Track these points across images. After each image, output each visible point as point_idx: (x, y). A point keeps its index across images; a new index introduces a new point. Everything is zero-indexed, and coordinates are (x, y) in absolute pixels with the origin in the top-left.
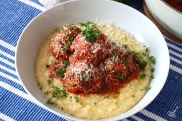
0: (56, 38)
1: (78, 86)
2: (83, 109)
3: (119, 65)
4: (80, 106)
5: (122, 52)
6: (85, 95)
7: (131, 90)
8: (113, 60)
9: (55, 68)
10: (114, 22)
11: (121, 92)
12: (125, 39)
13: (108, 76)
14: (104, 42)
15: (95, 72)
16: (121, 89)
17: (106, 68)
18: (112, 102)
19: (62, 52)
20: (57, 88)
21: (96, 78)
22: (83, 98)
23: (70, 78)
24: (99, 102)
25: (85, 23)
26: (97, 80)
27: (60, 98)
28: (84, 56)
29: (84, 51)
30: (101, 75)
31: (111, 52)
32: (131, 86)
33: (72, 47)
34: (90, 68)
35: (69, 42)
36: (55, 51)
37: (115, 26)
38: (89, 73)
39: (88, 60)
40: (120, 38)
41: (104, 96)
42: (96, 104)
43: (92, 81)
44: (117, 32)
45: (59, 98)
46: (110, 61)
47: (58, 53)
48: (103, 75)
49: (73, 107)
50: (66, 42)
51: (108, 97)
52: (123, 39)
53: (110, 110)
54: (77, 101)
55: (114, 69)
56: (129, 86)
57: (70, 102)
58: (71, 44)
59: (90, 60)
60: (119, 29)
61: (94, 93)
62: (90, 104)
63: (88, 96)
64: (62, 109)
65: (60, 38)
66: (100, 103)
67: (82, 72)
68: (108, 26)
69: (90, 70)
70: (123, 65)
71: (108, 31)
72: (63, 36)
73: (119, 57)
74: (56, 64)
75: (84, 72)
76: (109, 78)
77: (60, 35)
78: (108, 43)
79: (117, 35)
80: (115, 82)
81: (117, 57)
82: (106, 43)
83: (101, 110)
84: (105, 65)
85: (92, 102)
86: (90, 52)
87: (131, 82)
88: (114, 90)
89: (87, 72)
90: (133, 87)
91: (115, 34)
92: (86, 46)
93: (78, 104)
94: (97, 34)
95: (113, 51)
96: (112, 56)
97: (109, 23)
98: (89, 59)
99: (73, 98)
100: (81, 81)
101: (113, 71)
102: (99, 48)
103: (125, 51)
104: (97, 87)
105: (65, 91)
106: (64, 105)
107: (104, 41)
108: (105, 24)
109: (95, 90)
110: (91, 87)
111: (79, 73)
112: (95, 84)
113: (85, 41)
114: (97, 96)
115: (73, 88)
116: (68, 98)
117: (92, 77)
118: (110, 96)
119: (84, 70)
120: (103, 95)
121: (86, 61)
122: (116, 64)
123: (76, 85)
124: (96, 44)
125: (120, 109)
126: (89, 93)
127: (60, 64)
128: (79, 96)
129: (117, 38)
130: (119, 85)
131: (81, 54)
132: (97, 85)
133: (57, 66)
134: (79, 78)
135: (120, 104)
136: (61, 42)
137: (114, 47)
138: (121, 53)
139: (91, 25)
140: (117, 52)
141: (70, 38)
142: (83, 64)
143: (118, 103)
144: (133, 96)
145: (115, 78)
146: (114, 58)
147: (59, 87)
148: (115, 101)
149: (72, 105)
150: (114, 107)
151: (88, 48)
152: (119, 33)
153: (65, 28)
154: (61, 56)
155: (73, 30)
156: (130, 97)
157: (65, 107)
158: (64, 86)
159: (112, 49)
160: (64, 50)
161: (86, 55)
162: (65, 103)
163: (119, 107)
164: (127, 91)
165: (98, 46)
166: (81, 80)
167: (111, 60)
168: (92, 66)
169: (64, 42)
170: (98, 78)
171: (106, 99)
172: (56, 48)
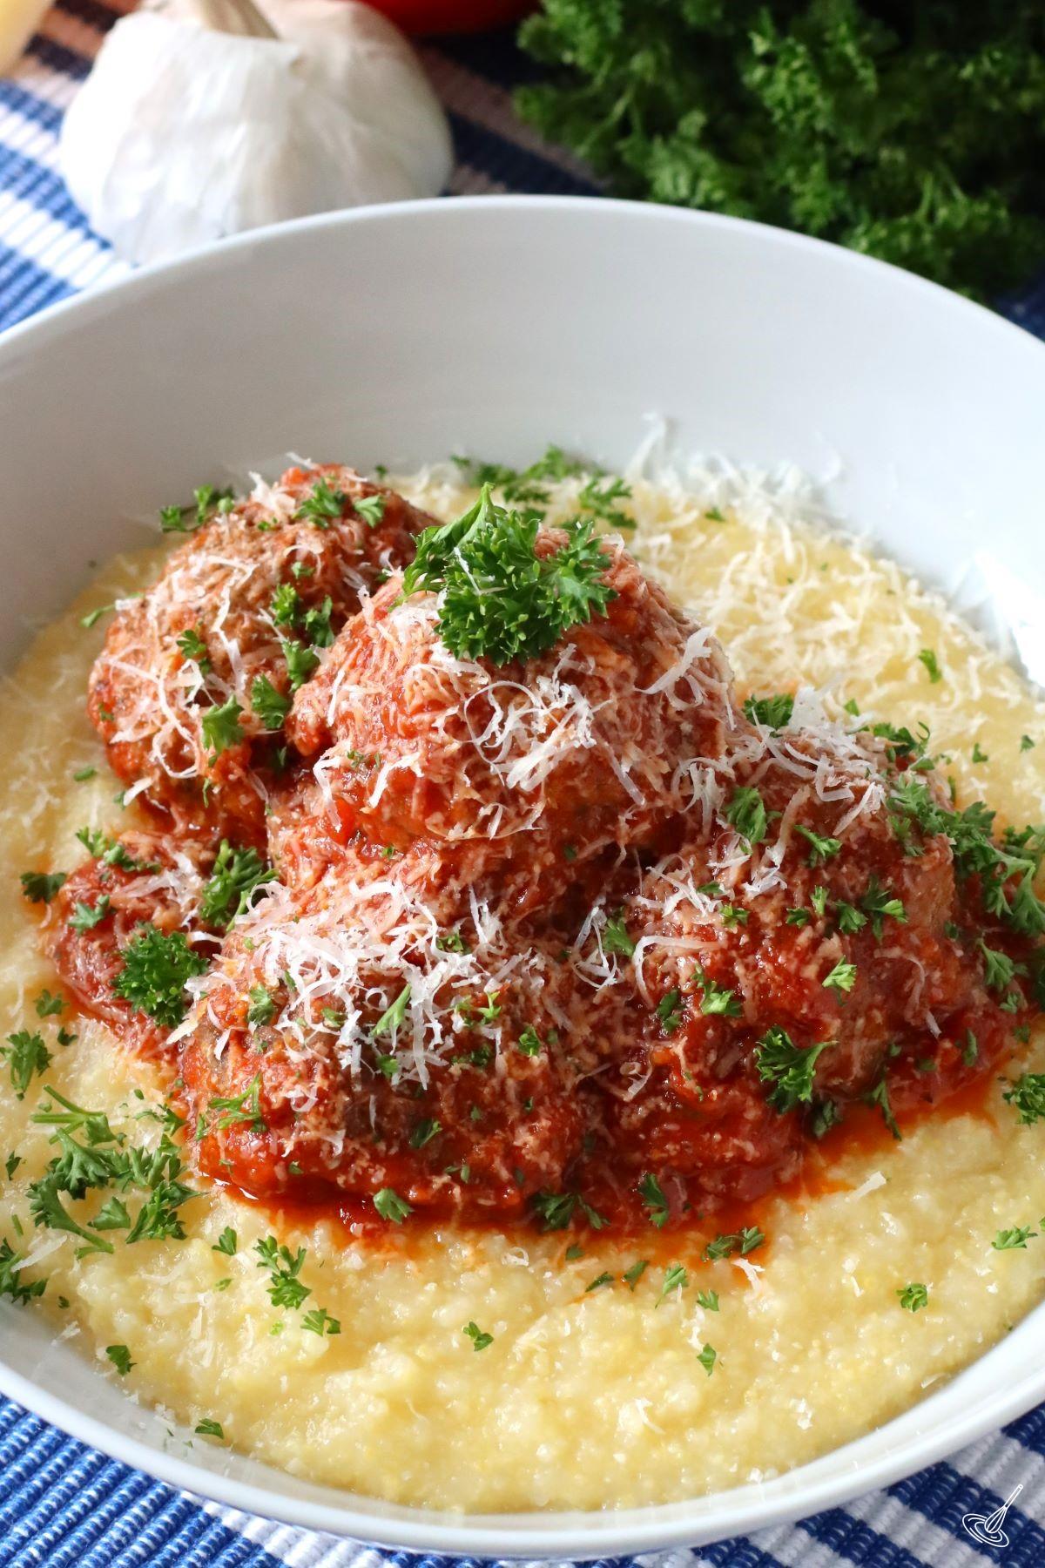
0: (156, 598)
1: (307, 1130)
2: (344, 1381)
3: (785, 937)
4: (313, 1343)
5: (841, 808)
6: (378, 1232)
7: (893, 1226)
8: (725, 886)
9: (109, 912)
10: (826, 477)
11: (783, 1239)
12: (916, 672)
13: (656, 1051)
14: (645, 679)
15: (509, 997)
16: (782, 1206)
17: (638, 957)
18: (669, 1338)
19: (203, 751)
20: (99, 1132)
21: (521, 1061)
22: (353, 1258)
23: (240, 1038)
24: (518, 1329)
25: (523, 467)
26: (526, 1088)
27: (115, 1239)
28: (414, 803)
29: (412, 759)
30: (583, 1032)
31: (707, 791)
32: (898, 1185)
33: (308, 707)
34: (468, 940)
35: (289, 647)
36: (126, 734)
37: (833, 524)
38: (443, 996)
39: (453, 860)
40: (873, 660)
41: (591, 1265)
42: (482, 1339)
43: (467, 1089)
44: (841, 592)
45: (94, 1242)
46: (689, 891)
47: (157, 754)
48: (601, 1029)
49: (234, 1348)
50: (256, 641)
51: (633, 1280)
52: (895, 671)
53: (632, 1419)
54: (288, 1289)
55: (722, 977)
56: (876, 1179)
57: (206, 1299)
58: (307, 672)
59: (477, 861)
60: (878, 552)
61: (481, 1220)
62: (423, 1331)
63: (413, 1252)
64: (122, 1358)
65: (199, 597)
66: (530, 1338)
67: (372, 979)
68: (755, 513)
69: (457, 963)
70: (833, 945)
71: (751, 567)
72: (238, 580)
73: (800, 851)
74: (125, 868)
75: (397, 984)
76: (661, 1072)
77: (200, 561)
78: (683, 689)
79: (843, 620)
80: (729, 1121)
81: (776, 854)
82: (663, 684)
83: (531, 1410)
84: (635, 928)
85: (452, 1314)
86: (477, 769)
87: (912, 1144)
88: (710, 1204)
89: (423, 988)
90: (922, 1198)
91: (814, 611)
92: (437, 705)
93: (290, 1317)
94: (571, 586)
95: (731, 785)
96: (718, 839)
97: (771, 486)
98: (463, 845)
99: (247, 1256)
100: (340, 1081)
101: (717, 1004)
102: (582, 735)
103: (875, 795)
104: (512, 1155)
105: (176, 1166)
106: (147, 1315)
107: (648, 670)
108: (731, 490)
109: (500, 1188)
110: (453, 1149)
111: (337, 987)
112: (496, 1121)
113: (439, 650)
114: (516, 1258)
115: (251, 1143)
116: (197, 1251)
117: (470, 1044)
118: (655, 1275)
119: (392, 959)
120: (574, 1253)
121: (431, 865)
122: (753, 926)
123: (282, 1117)
124: (547, 694)
125: (741, 1425)
126: (427, 1216)
127: (168, 879)
128: (317, 1240)
129: (835, 657)
130: (771, 1165)
131: (382, 785)
132: (525, 1139)
133: (129, 895)
134: (331, 1040)
135: (754, 1365)
136: (198, 644)
137: (762, 739)
138: (825, 815)
139: (567, 493)
140: (776, 802)
141: (299, 608)
142: (398, 892)
143: (730, 1359)
144: (912, 1297)
145: (735, 1076)
146: (735, 859)
147: (116, 1122)
148: (699, 1325)
149: (228, 1329)
150: (683, 1395)
151: (456, 726)
152: (865, 601)
153: (271, 500)
154: (188, 793)
155: (351, 529)
156: (867, 1306)
157: (152, 1347)
158: (178, 1121)
159: (724, 765)
160: (227, 725)
161: (434, 797)
162: (157, 1301)
163: (737, 1405)
164: (846, 1238)
165: (566, 715)
166: (350, 1060)
167: (706, 883)
168: (487, 928)
169: (230, 646)
170: (538, 1059)
171: (604, 1295)
172: (143, 704)
